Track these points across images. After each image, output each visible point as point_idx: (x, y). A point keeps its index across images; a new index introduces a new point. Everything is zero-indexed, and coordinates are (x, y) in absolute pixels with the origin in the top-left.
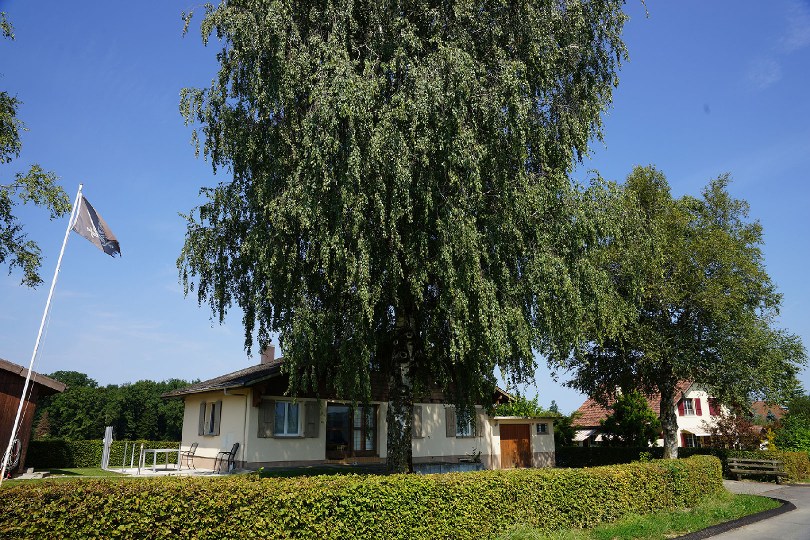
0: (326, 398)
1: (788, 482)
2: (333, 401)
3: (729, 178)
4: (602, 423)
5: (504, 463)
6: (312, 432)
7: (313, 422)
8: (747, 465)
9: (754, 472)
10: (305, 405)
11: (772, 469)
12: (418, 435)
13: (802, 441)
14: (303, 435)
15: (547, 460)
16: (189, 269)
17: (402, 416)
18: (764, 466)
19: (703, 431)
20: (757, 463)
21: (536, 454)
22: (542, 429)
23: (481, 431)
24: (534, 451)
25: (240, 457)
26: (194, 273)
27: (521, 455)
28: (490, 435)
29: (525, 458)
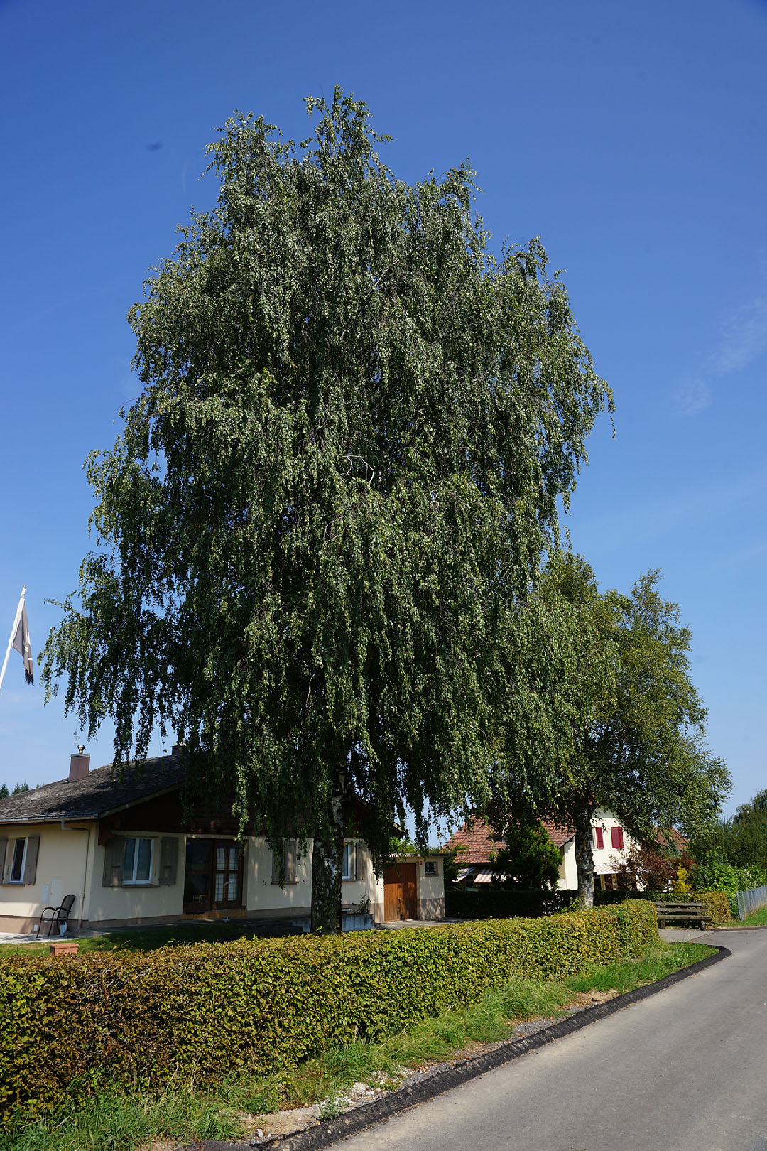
0: (186, 833)
1: (711, 928)
2: (193, 837)
3: (659, 574)
4: (492, 859)
5: (388, 916)
6: (167, 879)
7: (169, 865)
8: (670, 910)
9: (678, 917)
10: (162, 841)
11: (695, 913)
12: (291, 879)
13: (720, 878)
14: (157, 883)
15: (436, 910)
16: (54, 667)
17: (333, 860)
18: (687, 910)
19: (610, 868)
20: (681, 907)
21: (424, 901)
22: (431, 870)
23: (363, 873)
24: (421, 898)
25: (78, 914)
26: (59, 673)
27: (406, 904)
28: (372, 878)
29: (410, 907)
